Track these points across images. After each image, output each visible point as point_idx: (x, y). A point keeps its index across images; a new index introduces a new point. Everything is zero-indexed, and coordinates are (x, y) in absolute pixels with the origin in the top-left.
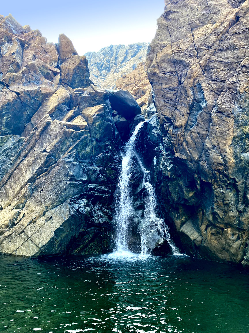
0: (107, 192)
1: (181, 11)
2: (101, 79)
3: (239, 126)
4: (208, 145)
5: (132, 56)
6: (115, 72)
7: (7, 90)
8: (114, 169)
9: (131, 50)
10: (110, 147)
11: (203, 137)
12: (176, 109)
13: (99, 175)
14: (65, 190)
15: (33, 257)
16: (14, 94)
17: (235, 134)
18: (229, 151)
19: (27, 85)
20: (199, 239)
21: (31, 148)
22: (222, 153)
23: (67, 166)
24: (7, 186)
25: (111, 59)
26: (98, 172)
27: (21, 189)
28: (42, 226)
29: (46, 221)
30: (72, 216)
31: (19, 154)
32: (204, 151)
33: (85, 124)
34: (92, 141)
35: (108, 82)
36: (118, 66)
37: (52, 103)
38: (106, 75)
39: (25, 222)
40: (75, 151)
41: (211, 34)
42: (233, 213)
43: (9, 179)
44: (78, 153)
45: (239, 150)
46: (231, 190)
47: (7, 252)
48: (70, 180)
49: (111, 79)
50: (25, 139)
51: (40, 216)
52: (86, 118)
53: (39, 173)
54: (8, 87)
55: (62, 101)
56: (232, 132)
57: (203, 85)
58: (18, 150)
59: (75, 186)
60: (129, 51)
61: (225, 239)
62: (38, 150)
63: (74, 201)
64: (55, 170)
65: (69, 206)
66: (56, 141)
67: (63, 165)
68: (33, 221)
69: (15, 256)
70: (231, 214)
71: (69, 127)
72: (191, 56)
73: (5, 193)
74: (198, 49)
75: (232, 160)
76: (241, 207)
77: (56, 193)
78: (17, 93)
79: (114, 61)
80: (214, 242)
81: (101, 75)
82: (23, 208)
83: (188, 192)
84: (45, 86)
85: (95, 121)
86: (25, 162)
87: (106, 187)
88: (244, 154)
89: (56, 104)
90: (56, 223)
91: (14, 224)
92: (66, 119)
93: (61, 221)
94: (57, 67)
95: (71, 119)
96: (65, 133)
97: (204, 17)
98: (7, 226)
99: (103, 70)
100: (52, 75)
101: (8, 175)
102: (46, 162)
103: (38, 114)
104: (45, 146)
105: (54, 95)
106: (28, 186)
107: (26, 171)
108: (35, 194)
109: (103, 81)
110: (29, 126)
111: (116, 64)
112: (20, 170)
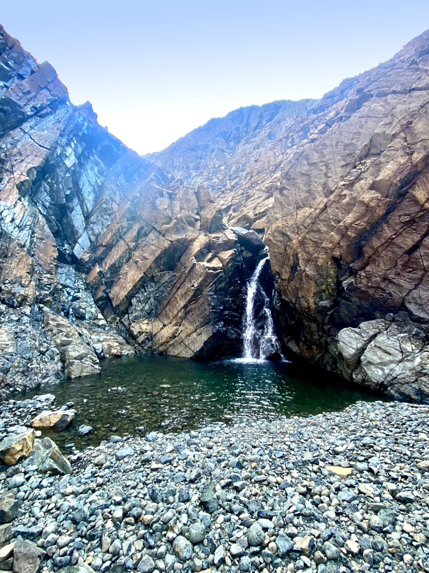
0: (237, 317)
1: (291, 189)
2: (229, 154)
3: (318, 286)
4: (300, 295)
5: (268, 121)
6: (246, 143)
7: (163, 238)
8: (242, 299)
9: (267, 113)
10: (239, 282)
11: (298, 289)
12: (283, 267)
13: (231, 304)
14: (209, 315)
15: (191, 358)
16: (169, 242)
17: (316, 290)
18: (311, 301)
19: (177, 234)
20: (299, 351)
21: (183, 283)
22: (307, 301)
23: (209, 299)
24: (167, 309)
25: (241, 126)
26: (230, 302)
27: (178, 313)
28: (195, 339)
29: (198, 335)
30: (214, 334)
31: (173, 286)
32: (297, 298)
33: (221, 265)
34: (226, 278)
35: (237, 158)
36: (250, 135)
37: (196, 247)
38: (235, 148)
39: (183, 335)
40: (214, 286)
41: (308, 217)
42: (316, 337)
43: (168, 304)
44: (216, 287)
45: (318, 300)
46: (314, 323)
47: (173, 354)
48: (212, 309)
49: (241, 153)
50: (177, 275)
51: (193, 332)
52: (222, 260)
53: (190, 301)
54: (164, 236)
55: (203, 247)
56: (313, 289)
57: (299, 255)
58: (173, 283)
59: (215, 313)
60: (264, 114)
61: (313, 353)
62: (188, 285)
63: (215, 323)
64: (201, 300)
65: (212, 327)
66: (200, 279)
67: (206, 297)
68: (189, 335)
69: (179, 357)
70: (315, 337)
71: (209, 268)
72: (293, 232)
73: (166, 314)
74: (298, 228)
75: (313, 306)
76: (321, 333)
77: (203, 317)
78: (171, 241)
79: (245, 129)
80: (307, 354)
81: (228, 148)
82: (180, 325)
83: (291, 321)
84: (190, 233)
85: (228, 263)
86: (179, 293)
87: (236, 313)
88: (321, 302)
89: (199, 249)
90: (205, 337)
91: (175, 337)
92: (206, 260)
93: (208, 337)
94: (197, 214)
95: (210, 261)
96: (207, 274)
97: (306, 200)
98: (171, 338)
99: (231, 141)
100: (194, 221)
101: (167, 302)
102: (194, 294)
103: (186, 255)
104: (193, 282)
105: (197, 240)
106: (183, 311)
107: (180, 300)
108: (188, 316)
109: (232, 156)
110: (179, 265)
111: (247, 132)
112: (176, 298)
